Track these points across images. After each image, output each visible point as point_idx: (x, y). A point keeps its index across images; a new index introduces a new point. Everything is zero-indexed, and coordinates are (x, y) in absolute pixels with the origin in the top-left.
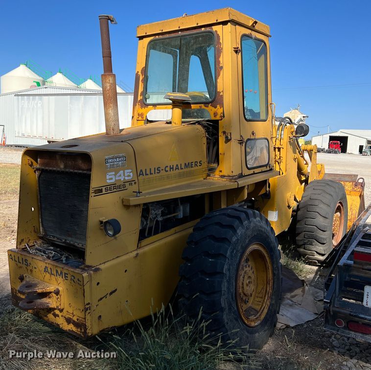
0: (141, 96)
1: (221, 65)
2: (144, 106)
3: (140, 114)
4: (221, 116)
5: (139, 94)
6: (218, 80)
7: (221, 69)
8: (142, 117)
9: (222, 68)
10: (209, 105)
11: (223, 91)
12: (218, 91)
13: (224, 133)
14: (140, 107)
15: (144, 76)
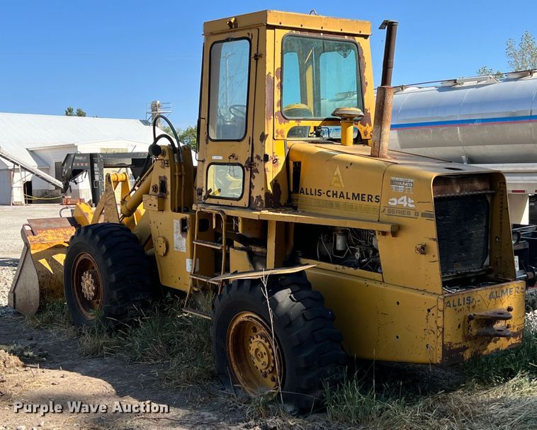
0: (278, 106)
1: (366, 81)
2: (284, 120)
3: (279, 131)
5: (275, 104)
6: (365, 97)
7: (367, 86)
8: (282, 136)
9: (367, 83)
12: (366, 108)
14: (278, 121)
15: (279, 80)
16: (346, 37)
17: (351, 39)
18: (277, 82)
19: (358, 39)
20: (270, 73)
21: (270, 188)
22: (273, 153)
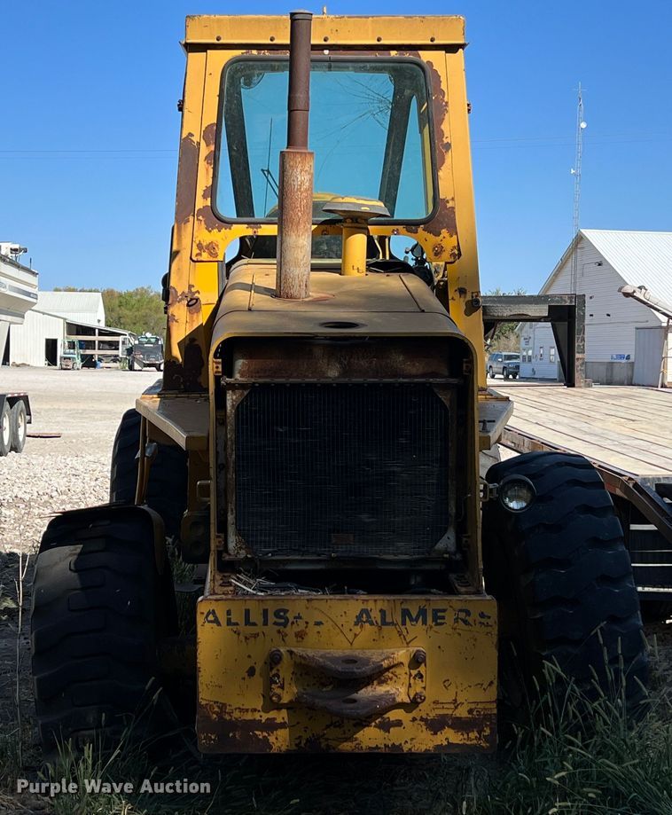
0: (204, 197)
1: (445, 141)
2: (218, 223)
3: (204, 244)
4: (453, 255)
5: (200, 192)
6: (440, 173)
7: (447, 151)
8: (211, 254)
9: (448, 146)
10: (420, 230)
11: (453, 199)
12: (442, 196)
13: (462, 291)
14: (203, 225)
15: (212, 148)
16: (393, 53)
17: (407, 55)
18: (204, 151)
19: (425, 56)
20: (191, 135)
21: (176, 352)
22: (190, 286)
